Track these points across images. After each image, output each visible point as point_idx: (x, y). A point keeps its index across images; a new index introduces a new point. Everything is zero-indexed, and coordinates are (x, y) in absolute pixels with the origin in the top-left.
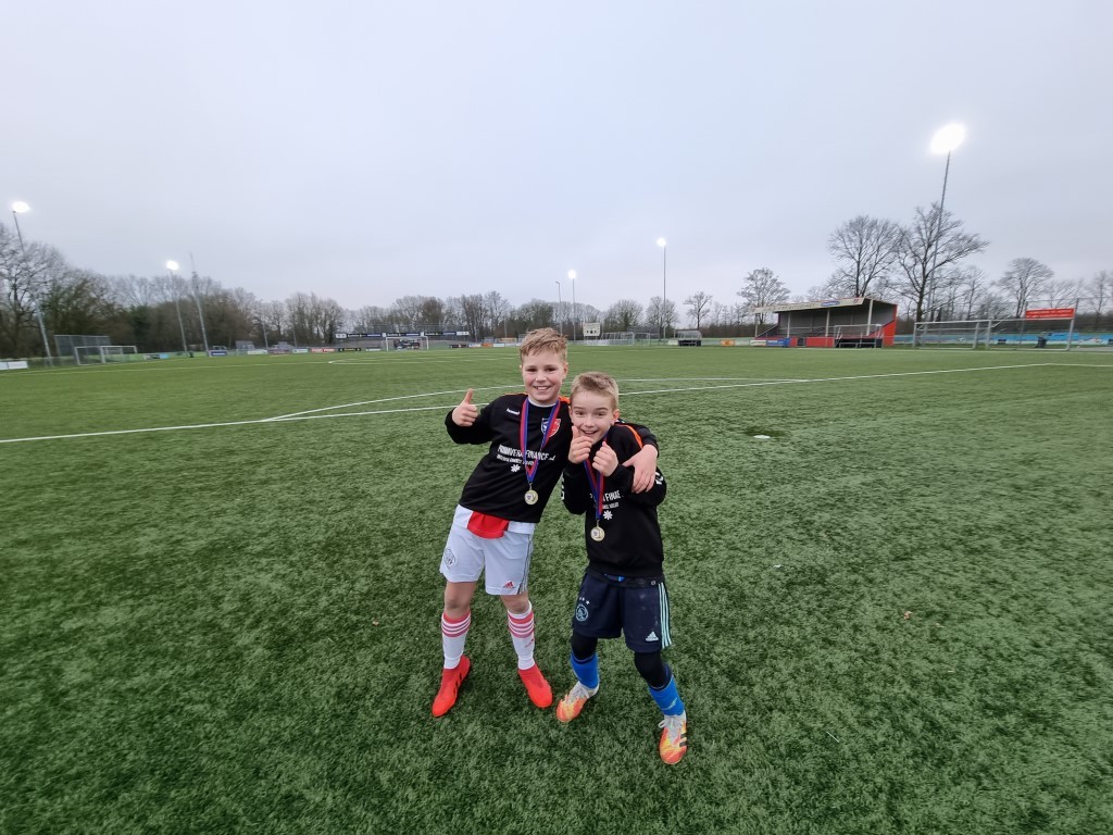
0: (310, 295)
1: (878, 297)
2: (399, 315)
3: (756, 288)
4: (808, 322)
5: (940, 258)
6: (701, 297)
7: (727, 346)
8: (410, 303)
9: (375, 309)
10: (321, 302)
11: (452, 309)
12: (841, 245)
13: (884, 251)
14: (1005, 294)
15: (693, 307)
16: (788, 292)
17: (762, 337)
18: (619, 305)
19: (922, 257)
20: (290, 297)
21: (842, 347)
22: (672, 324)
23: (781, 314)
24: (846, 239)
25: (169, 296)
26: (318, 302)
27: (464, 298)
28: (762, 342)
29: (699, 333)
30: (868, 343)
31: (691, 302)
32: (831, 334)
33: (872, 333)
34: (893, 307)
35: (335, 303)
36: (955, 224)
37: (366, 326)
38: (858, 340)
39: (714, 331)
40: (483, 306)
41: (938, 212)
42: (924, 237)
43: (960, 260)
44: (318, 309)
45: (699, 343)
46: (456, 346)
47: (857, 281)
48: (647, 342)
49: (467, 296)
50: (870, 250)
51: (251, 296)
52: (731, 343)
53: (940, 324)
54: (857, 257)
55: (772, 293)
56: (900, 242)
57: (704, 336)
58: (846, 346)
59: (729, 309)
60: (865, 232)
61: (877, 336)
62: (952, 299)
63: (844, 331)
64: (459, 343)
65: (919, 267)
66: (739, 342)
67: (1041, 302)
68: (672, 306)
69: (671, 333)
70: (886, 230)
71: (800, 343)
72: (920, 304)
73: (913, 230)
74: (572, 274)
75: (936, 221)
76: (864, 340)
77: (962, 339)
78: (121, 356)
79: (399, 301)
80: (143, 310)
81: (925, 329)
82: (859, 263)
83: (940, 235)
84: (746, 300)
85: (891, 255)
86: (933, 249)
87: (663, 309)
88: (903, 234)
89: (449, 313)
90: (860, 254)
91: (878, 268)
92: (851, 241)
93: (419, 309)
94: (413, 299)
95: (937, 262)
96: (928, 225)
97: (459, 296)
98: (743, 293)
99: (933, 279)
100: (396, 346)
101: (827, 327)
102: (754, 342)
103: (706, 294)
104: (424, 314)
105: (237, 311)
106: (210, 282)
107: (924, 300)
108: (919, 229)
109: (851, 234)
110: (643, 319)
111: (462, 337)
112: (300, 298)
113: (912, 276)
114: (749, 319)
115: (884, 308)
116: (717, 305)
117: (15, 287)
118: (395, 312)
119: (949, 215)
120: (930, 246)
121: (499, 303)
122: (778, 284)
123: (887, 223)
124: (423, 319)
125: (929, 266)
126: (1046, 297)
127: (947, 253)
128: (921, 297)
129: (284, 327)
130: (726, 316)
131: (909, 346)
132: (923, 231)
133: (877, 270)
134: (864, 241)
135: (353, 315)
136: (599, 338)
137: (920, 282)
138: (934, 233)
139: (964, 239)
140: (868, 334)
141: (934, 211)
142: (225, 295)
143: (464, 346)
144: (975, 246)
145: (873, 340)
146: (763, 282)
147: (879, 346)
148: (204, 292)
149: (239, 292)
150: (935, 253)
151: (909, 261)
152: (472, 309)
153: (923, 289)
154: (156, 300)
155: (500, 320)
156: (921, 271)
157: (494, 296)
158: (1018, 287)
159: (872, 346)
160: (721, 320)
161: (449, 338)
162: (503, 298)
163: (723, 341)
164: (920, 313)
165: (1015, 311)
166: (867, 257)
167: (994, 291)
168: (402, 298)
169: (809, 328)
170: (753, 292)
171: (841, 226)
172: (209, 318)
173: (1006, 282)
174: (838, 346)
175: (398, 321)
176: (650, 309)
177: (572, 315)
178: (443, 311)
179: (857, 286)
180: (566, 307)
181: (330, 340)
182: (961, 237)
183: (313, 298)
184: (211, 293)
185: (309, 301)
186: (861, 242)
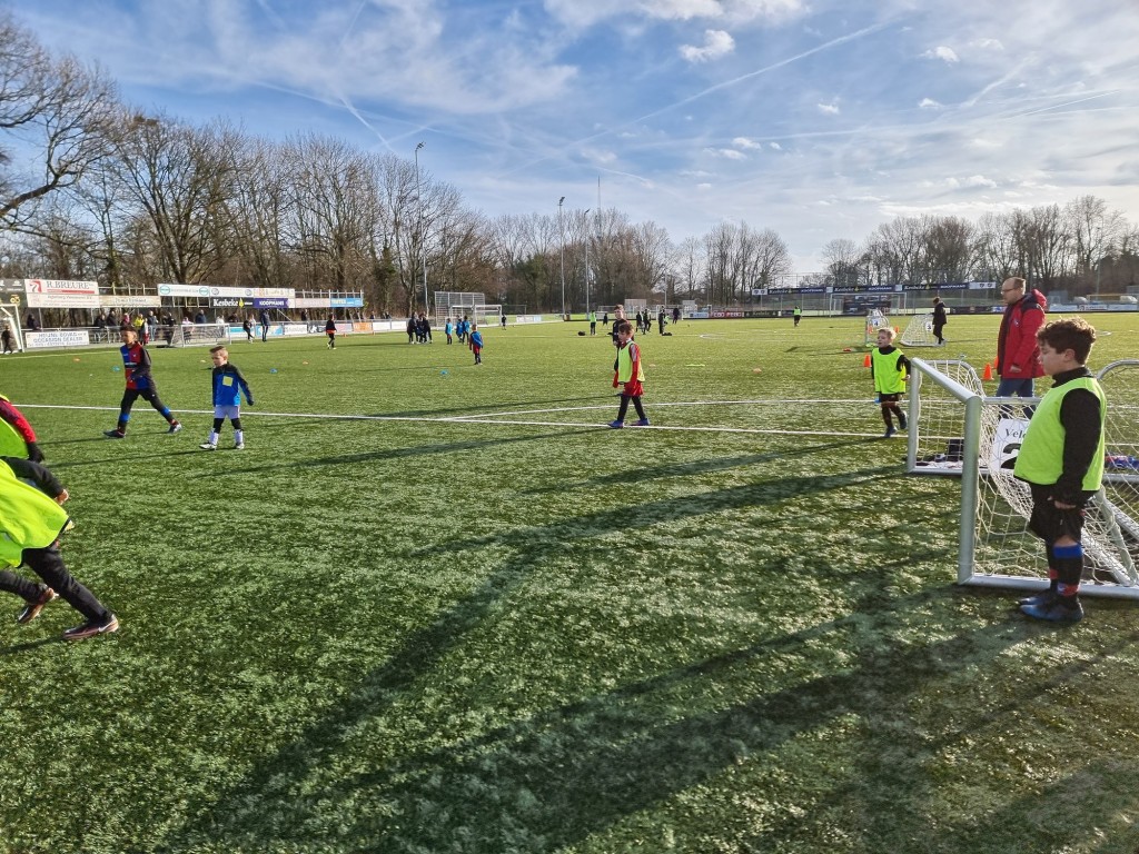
2: (882, 253)
8: (908, 230)
10: (754, 236)
11: (988, 238)
20: (710, 232)
25: (569, 238)
27: (1019, 216)
49: (1026, 211)
79: (886, 229)
93: (924, 239)
94: (912, 224)
97: (1009, 213)
118: (876, 247)
121: (1100, 220)
157: (1089, 208)
178: (968, 242)
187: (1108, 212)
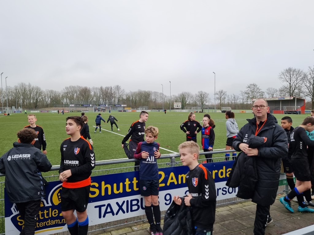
4: (273, 105)
7: (243, 112)
12: (283, 77)
13: (299, 80)
19: (312, 83)
21: (287, 114)
29: (230, 108)
32: (282, 109)
34: (304, 100)
38: (292, 112)
47: (290, 90)
50: (294, 79)
52: (245, 112)
54: (289, 82)
55: (257, 93)
56: (304, 77)
57: (232, 109)
60: (292, 73)
61: (299, 110)
63: (287, 108)
65: (312, 87)
66: (248, 111)
70: (299, 73)
72: (313, 99)
73: (308, 74)
76: (294, 111)
82: (290, 84)
84: (247, 95)
85: (302, 82)
88: (305, 75)
92: (287, 76)
93: (77, 91)
97: (99, 87)
98: (245, 93)
101: (281, 107)
104: (80, 94)
109: (287, 74)
113: (309, 90)
115: (300, 101)
123: (299, 70)
128: (313, 97)
134: (292, 76)
137: (312, 91)
140: (296, 109)
145: (297, 112)
146: (253, 89)
151: (308, 85)
159: (297, 114)
163: (241, 111)
164: (313, 102)
166: (293, 81)
169: (274, 107)
170: (249, 92)
171: (283, 71)
174: (285, 114)
179: (290, 92)
186: (290, 77)
187: (122, 89)
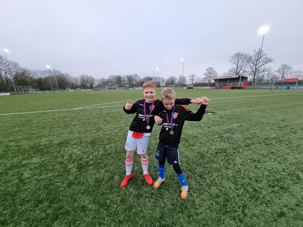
0: (86, 75)
1: (242, 75)
2: (110, 80)
3: (209, 73)
4: (223, 82)
5: (260, 64)
6: (193, 75)
7: (200, 89)
8: (113, 77)
9: (103, 79)
10: (89, 77)
12: (233, 60)
13: (245, 62)
14: (278, 74)
15: (191, 78)
16: (217, 74)
17: (210, 86)
18: (170, 78)
19: (255, 64)
20: (80, 76)
21: (232, 89)
22: (185, 83)
23: (216, 80)
24: (234, 59)
25: (47, 75)
26: (88, 77)
27: (128, 76)
28: (210, 88)
29: (192, 85)
30: (239, 88)
31: (190, 77)
32: (229, 85)
33: (240, 85)
34: (247, 78)
35: (92, 77)
36: (265, 55)
37: (101, 83)
38: (237, 87)
39: (197, 85)
40: (133, 78)
41: (260, 51)
42: (256, 58)
43: (266, 65)
44: (88, 79)
45: (192, 88)
46: (126, 89)
47: (237, 71)
48: (178, 88)
49: (129, 75)
50: (241, 62)
51: (70, 75)
52: (201, 88)
53: (259, 83)
54: (237, 64)
55: (213, 74)
56: (249, 59)
57: (194, 86)
58: (233, 89)
59: (201, 78)
60: (240, 57)
61: (242, 86)
62: (263, 76)
63: (233, 85)
64: (127, 88)
65: (254, 67)
66: (204, 88)
67: (288, 77)
68: (185, 78)
69: (185, 86)
70: (245, 56)
71: (221, 88)
72: (254, 77)
73: (253, 56)
74: (157, 69)
75: (259, 54)
76: (238, 87)
77: (266, 87)
78: (35, 92)
79: (110, 77)
80: (40, 79)
81: (256, 84)
82: (237, 65)
83: (260, 57)
84: (206, 76)
85: (247, 63)
86: (259, 61)
87: (183, 79)
88: (250, 57)
89: (124, 80)
90: (238, 63)
91: (243, 67)
92: (236, 59)
93: (115, 79)
94: (114, 76)
95: (260, 65)
96: (257, 55)
97: (126, 75)
98: (205, 74)
99: (258, 70)
100: (109, 89)
102: (208, 88)
103: (195, 74)
104: (117, 80)
105: (66, 79)
106: (58, 71)
107: (255, 76)
108: (255, 56)
109: (235, 57)
110: (177, 81)
111: (127, 87)
112: (83, 76)
113: (252, 69)
114: (206, 82)
115: (244, 78)
116: (198, 78)
117: (6, 73)
118: (109, 79)
119: (263, 52)
120: (258, 61)
121: (137, 77)
122: (215, 72)
123: (246, 54)
124: (117, 82)
125: (257, 66)
126: (290, 75)
127: (262, 63)
128: (255, 75)
129: (79, 84)
130: (200, 81)
131: (251, 89)
132: (256, 57)
133: (242, 67)
134: (239, 59)
135: (97, 80)
136: (165, 87)
137: (255, 71)
138: (259, 57)
139: (267, 59)
140: (239, 86)
141: (259, 51)
142: (63, 75)
143: (128, 89)
144: (270, 61)
145: (241, 87)
146: (210, 71)
147: (242, 89)
148: (57, 74)
149: (66, 74)
150: (259, 63)
151: (252, 65)
152: (130, 79)
153: (255, 73)
154: (44, 76)
155: (138, 82)
156: (255, 68)
157: (136, 75)
158: (282, 72)
159: (241, 89)
160: (199, 82)
161: (124, 87)
162: (138, 76)
163: (199, 88)
164: (254, 80)
165: (281, 79)
166: (240, 64)
167: (275, 73)
168: (111, 75)
169: (223, 84)
170: (207, 74)
171: (233, 55)
172: (58, 81)
173: (279, 71)
174: (231, 89)
175: (110, 82)
176: (179, 79)
177: (157, 80)
178: (122, 79)
179: (237, 72)
180: (156, 78)
181: (91, 87)
182: (266, 58)
183: (87, 76)
184: (59, 75)
185: (85, 76)
186: (238, 60)
